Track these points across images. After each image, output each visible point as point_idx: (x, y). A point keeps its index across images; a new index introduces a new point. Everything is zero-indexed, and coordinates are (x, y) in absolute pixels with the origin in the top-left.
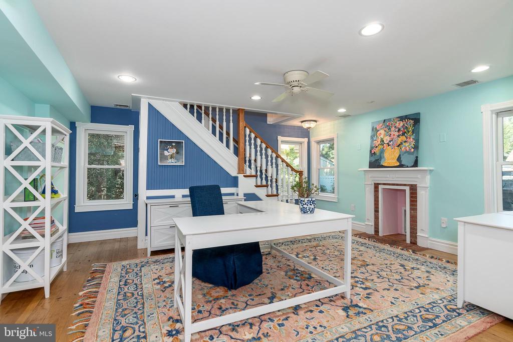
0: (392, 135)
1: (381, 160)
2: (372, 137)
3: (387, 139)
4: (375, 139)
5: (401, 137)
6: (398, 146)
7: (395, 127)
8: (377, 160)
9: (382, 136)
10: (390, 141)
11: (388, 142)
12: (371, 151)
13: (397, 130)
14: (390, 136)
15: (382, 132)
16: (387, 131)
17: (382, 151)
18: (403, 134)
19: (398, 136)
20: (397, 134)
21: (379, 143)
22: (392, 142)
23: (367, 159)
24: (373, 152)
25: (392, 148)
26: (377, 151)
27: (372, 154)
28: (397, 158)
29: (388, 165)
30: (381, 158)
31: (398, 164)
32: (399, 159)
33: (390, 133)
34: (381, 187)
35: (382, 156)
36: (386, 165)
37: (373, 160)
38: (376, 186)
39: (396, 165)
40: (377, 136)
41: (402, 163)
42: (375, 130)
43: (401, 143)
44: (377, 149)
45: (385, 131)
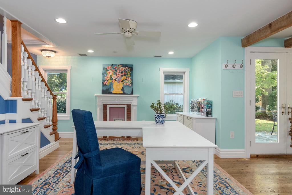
0: (118, 75)
1: (110, 89)
2: (103, 74)
3: (114, 77)
4: (106, 75)
5: (124, 77)
6: (122, 82)
7: (120, 70)
8: (108, 89)
9: (111, 74)
10: (116, 78)
11: (115, 78)
12: (103, 83)
13: (121, 72)
14: (116, 75)
15: (111, 71)
16: (114, 70)
17: (111, 84)
18: (125, 75)
19: (122, 76)
20: (121, 74)
21: (109, 78)
22: (118, 79)
23: (100, 88)
24: (104, 84)
25: (118, 83)
26: (108, 83)
27: (104, 85)
28: (121, 89)
29: (116, 93)
31: (122, 92)
32: (123, 89)
33: (116, 73)
34: (108, 107)
35: (111, 87)
36: (114, 93)
37: (105, 88)
38: (105, 106)
39: (121, 93)
40: (107, 74)
41: (125, 92)
42: (105, 70)
43: (124, 80)
44: (107, 82)
45: (113, 71)
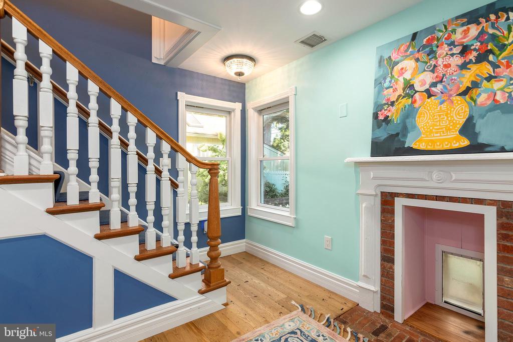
0: (440, 69)
1: (405, 136)
2: (378, 83)
3: (423, 80)
4: (387, 84)
5: (474, 68)
6: (464, 93)
7: (452, 44)
8: (393, 137)
9: (408, 76)
10: (434, 85)
11: (427, 87)
12: (375, 116)
13: (457, 50)
14: (433, 71)
15: (409, 64)
16: (423, 56)
17: (410, 113)
18: (482, 58)
19: (464, 66)
20: (457, 61)
21: (400, 91)
22: (440, 86)
23: (365, 133)
24: (381, 118)
25: (442, 103)
26: (394, 113)
27: (380, 121)
28: (459, 127)
29: (429, 148)
30: (405, 130)
31: (465, 142)
32: (468, 128)
33: (433, 62)
34: (399, 203)
35: (409, 127)
36: (422, 147)
37: (383, 134)
38: (387, 201)
39: (456, 145)
40: (392, 77)
41: (482, 140)
42: (387, 64)
43: (475, 85)
44: (393, 109)
45: (417, 60)
